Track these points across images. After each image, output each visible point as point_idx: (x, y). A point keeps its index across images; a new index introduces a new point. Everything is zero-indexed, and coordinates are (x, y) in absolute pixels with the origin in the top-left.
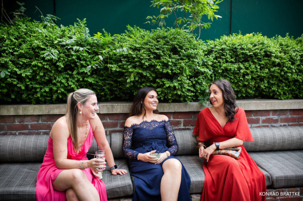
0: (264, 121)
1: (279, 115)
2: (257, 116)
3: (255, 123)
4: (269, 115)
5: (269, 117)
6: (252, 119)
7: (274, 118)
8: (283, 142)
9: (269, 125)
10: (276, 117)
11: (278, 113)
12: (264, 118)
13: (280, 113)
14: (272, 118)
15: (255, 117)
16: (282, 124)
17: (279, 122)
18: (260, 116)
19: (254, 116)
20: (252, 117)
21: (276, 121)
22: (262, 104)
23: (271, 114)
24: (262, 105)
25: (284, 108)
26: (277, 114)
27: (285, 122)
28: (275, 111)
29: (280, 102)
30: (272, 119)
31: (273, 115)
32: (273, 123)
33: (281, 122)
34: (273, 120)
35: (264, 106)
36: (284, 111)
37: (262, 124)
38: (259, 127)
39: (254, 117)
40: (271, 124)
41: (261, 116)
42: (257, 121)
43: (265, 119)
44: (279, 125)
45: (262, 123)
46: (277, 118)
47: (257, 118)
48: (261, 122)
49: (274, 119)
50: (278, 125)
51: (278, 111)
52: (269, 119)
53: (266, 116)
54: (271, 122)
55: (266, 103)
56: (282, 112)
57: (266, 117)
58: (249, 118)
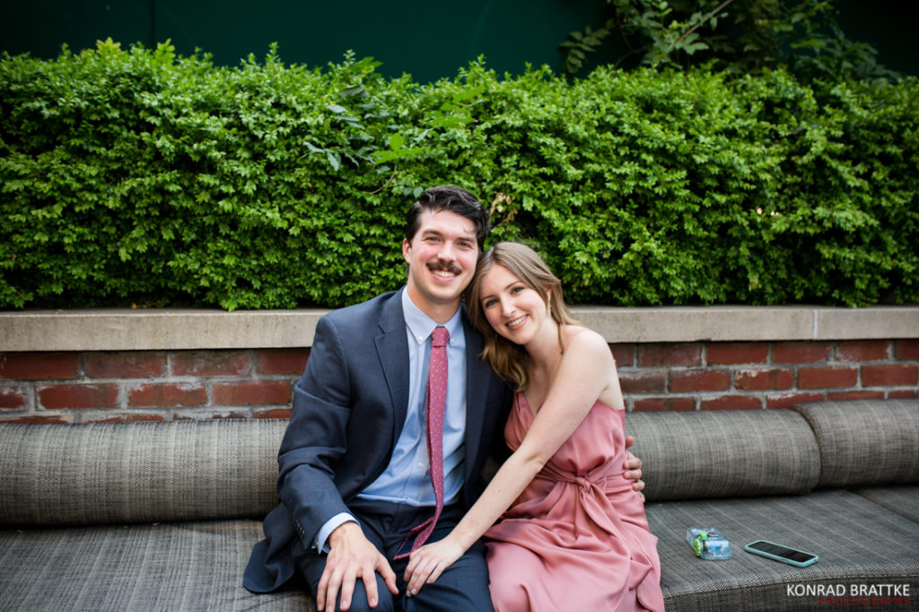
0: (136, 399)
1: (205, 372)
2: (103, 377)
3: (98, 407)
4: (159, 372)
5: (158, 381)
6: (83, 388)
7: (182, 383)
8: (152, 487)
9: (163, 413)
10: (191, 382)
11: (202, 365)
12: (137, 384)
13: (210, 364)
14: (174, 384)
15: (95, 381)
16: (225, 411)
17: (209, 404)
18: (117, 377)
19: (92, 377)
20: (79, 382)
21: (196, 398)
22: (113, 327)
23: (169, 366)
24: (113, 330)
25: (216, 342)
26: (195, 370)
27: (233, 403)
28: (186, 357)
29: (198, 318)
30: (173, 389)
31: (177, 373)
32: (180, 406)
33: (220, 401)
34: (181, 392)
35: (123, 335)
36: (226, 356)
37: (130, 411)
38: (117, 422)
39: (87, 381)
40: (172, 412)
41: (124, 377)
42: (106, 398)
43: (141, 389)
44: (210, 416)
45: (129, 404)
46: (198, 386)
47: (102, 386)
48: (123, 398)
49: (183, 388)
50: (203, 416)
51: (201, 357)
52: (158, 387)
53: (148, 377)
54: (173, 403)
55: (131, 320)
56: (219, 359)
57: (146, 381)
58: (67, 382)
